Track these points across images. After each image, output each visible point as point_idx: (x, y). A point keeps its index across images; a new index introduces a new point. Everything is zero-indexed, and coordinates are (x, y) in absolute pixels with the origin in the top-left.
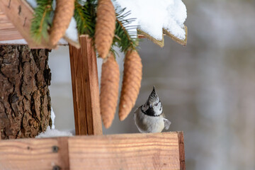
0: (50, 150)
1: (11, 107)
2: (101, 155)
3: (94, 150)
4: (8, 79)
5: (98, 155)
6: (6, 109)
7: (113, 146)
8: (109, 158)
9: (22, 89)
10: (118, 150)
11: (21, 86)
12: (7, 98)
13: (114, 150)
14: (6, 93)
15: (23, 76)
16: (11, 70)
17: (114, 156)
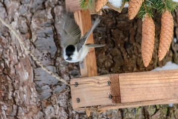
0: (107, 84)
1: (126, 51)
2: (153, 85)
3: (147, 82)
4: (123, 31)
5: (149, 86)
6: (122, 53)
7: (167, 78)
8: (161, 87)
9: (136, 38)
10: (171, 80)
11: (135, 36)
12: (123, 45)
13: (167, 81)
14: (122, 42)
15: (137, 29)
16: (125, 25)
17: (168, 85)
